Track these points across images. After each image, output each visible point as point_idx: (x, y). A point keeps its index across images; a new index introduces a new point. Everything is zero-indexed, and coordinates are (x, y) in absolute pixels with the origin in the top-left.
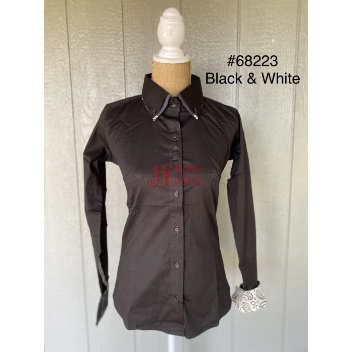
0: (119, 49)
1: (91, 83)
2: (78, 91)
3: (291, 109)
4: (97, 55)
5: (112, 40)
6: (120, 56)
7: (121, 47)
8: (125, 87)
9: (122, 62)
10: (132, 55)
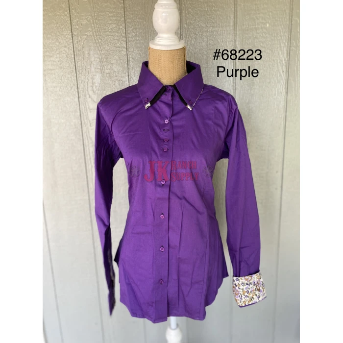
0: (121, 35)
1: (96, 68)
3: (284, 91)
4: (99, 40)
5: (114, 26)
6: (122, 42)
7: (123, 33)
8: (128, 72)
9: (124, 48)
10: (134, 41)
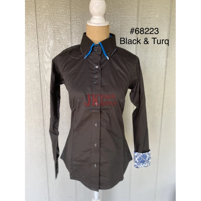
0: (68, 16)
1: (50, 36)
2: (42, 42)
4: (53, 19)
5: (63, 10)
6: (68, 21)
7: (69, 15)
8: (71, 40)
9: (69, 24)
10: (75, 21)
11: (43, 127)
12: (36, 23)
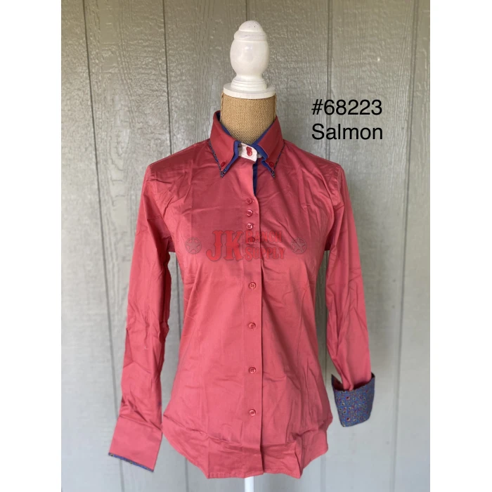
0: (161, 73)
1: (122, 121)
2: (103, 133)
3: (404, 158)
4: (129, 81)
5: (150, 60)
6: (161, 83)
7: (163, 70)
8: (170, 127)
9: (164, 91)
10: (178, 82)
11: (108, 333)
12: (89, 92)
